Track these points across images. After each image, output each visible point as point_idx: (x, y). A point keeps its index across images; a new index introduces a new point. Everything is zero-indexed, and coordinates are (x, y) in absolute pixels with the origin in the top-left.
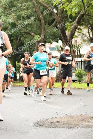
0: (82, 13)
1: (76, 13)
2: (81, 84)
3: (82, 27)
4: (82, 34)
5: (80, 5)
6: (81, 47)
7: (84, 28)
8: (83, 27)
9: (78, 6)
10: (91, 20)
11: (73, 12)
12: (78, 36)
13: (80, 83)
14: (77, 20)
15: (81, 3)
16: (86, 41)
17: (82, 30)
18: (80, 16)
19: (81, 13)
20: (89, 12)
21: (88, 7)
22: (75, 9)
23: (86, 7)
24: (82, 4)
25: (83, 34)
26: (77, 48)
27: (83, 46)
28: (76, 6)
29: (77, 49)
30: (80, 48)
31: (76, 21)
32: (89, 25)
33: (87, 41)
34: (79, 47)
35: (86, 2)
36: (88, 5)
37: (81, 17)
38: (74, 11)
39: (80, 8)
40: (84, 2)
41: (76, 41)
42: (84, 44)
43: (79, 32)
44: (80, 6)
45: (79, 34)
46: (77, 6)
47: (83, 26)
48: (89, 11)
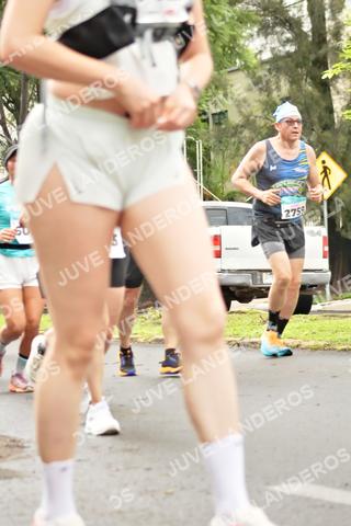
32: (7, 95)
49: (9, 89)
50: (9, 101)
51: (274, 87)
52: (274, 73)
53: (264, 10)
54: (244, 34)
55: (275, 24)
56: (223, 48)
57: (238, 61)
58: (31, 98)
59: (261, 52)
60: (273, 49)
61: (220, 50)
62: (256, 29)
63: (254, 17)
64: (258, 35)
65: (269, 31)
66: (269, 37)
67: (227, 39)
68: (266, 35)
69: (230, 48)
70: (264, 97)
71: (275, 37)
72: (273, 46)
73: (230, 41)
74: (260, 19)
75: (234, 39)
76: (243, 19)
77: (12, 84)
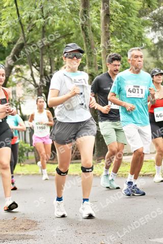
0: (21, 42)
1: (10, 41)
2: (23, 166)
3: (23, 67)
4: (23, 79)
5: (15, 27)
6: (24, 103)
7: (28, 68)
8: (25, 67)
9: (13, 30)
10: (38, 54)
11: (5, 40)
12: (17, 83)
13: (21, 165)
14: (12, 54)
15: (16, 24)
16: (32, 91)
17: (23, 71)
18: (17, 47)
19: (19, 42)
20: (33, 40)
21: (31, 30)
22: (8, 34)
23: (28, 31)
24: (20, 26)
25: (26, 79)
26: (17, 104)
27: (26, 101)
28: (8, 28)
29: (16, 106)
30: (21, 103)
31: (10, 56)
32: (36, 63)
33: (34, 91)
34: (19, 101)
35: (25, 21)
36: (30, 28)
37: (19, 48)
38: (6, 38)
39: (15, 32)
40: (22, 21)
41: (14, 93)
42: (29, 96)
43: (19, 77)
44: (15, 29)
45: (18, 79)
46: (10, 28)
47: (24, 65)
48: (32, 37)
49: (37, 60)
50: (37, 66)
51: (160, 55)
52: (160, 49)
53: (154, 19)
54: (145, 31)
55: (160, 26)
56: (135, 37)
57: (143, 44)
58: (47, 64)
59: (153, 39)
60: (159, 38)
61: (134, 38)
62: (151, 28)
63: (149, 23)
64: (152, 31)
65: (157, 28)
66: (157, 32)
67: (136, 33)
68: (156, 31)
69: (138, 38)
70: (155, 60)
71: (160, 32)
72: (159, 36)
73: (138, 34)
74: (152, 23)
75: (140, 33)
76: (144, 24)
77: (38, 57)
